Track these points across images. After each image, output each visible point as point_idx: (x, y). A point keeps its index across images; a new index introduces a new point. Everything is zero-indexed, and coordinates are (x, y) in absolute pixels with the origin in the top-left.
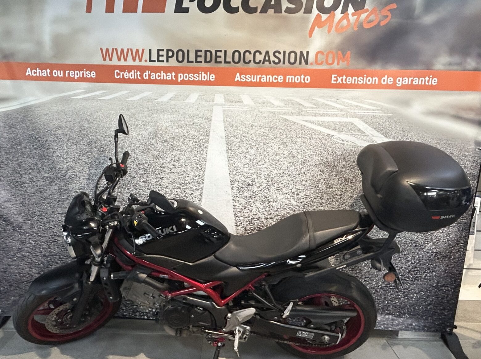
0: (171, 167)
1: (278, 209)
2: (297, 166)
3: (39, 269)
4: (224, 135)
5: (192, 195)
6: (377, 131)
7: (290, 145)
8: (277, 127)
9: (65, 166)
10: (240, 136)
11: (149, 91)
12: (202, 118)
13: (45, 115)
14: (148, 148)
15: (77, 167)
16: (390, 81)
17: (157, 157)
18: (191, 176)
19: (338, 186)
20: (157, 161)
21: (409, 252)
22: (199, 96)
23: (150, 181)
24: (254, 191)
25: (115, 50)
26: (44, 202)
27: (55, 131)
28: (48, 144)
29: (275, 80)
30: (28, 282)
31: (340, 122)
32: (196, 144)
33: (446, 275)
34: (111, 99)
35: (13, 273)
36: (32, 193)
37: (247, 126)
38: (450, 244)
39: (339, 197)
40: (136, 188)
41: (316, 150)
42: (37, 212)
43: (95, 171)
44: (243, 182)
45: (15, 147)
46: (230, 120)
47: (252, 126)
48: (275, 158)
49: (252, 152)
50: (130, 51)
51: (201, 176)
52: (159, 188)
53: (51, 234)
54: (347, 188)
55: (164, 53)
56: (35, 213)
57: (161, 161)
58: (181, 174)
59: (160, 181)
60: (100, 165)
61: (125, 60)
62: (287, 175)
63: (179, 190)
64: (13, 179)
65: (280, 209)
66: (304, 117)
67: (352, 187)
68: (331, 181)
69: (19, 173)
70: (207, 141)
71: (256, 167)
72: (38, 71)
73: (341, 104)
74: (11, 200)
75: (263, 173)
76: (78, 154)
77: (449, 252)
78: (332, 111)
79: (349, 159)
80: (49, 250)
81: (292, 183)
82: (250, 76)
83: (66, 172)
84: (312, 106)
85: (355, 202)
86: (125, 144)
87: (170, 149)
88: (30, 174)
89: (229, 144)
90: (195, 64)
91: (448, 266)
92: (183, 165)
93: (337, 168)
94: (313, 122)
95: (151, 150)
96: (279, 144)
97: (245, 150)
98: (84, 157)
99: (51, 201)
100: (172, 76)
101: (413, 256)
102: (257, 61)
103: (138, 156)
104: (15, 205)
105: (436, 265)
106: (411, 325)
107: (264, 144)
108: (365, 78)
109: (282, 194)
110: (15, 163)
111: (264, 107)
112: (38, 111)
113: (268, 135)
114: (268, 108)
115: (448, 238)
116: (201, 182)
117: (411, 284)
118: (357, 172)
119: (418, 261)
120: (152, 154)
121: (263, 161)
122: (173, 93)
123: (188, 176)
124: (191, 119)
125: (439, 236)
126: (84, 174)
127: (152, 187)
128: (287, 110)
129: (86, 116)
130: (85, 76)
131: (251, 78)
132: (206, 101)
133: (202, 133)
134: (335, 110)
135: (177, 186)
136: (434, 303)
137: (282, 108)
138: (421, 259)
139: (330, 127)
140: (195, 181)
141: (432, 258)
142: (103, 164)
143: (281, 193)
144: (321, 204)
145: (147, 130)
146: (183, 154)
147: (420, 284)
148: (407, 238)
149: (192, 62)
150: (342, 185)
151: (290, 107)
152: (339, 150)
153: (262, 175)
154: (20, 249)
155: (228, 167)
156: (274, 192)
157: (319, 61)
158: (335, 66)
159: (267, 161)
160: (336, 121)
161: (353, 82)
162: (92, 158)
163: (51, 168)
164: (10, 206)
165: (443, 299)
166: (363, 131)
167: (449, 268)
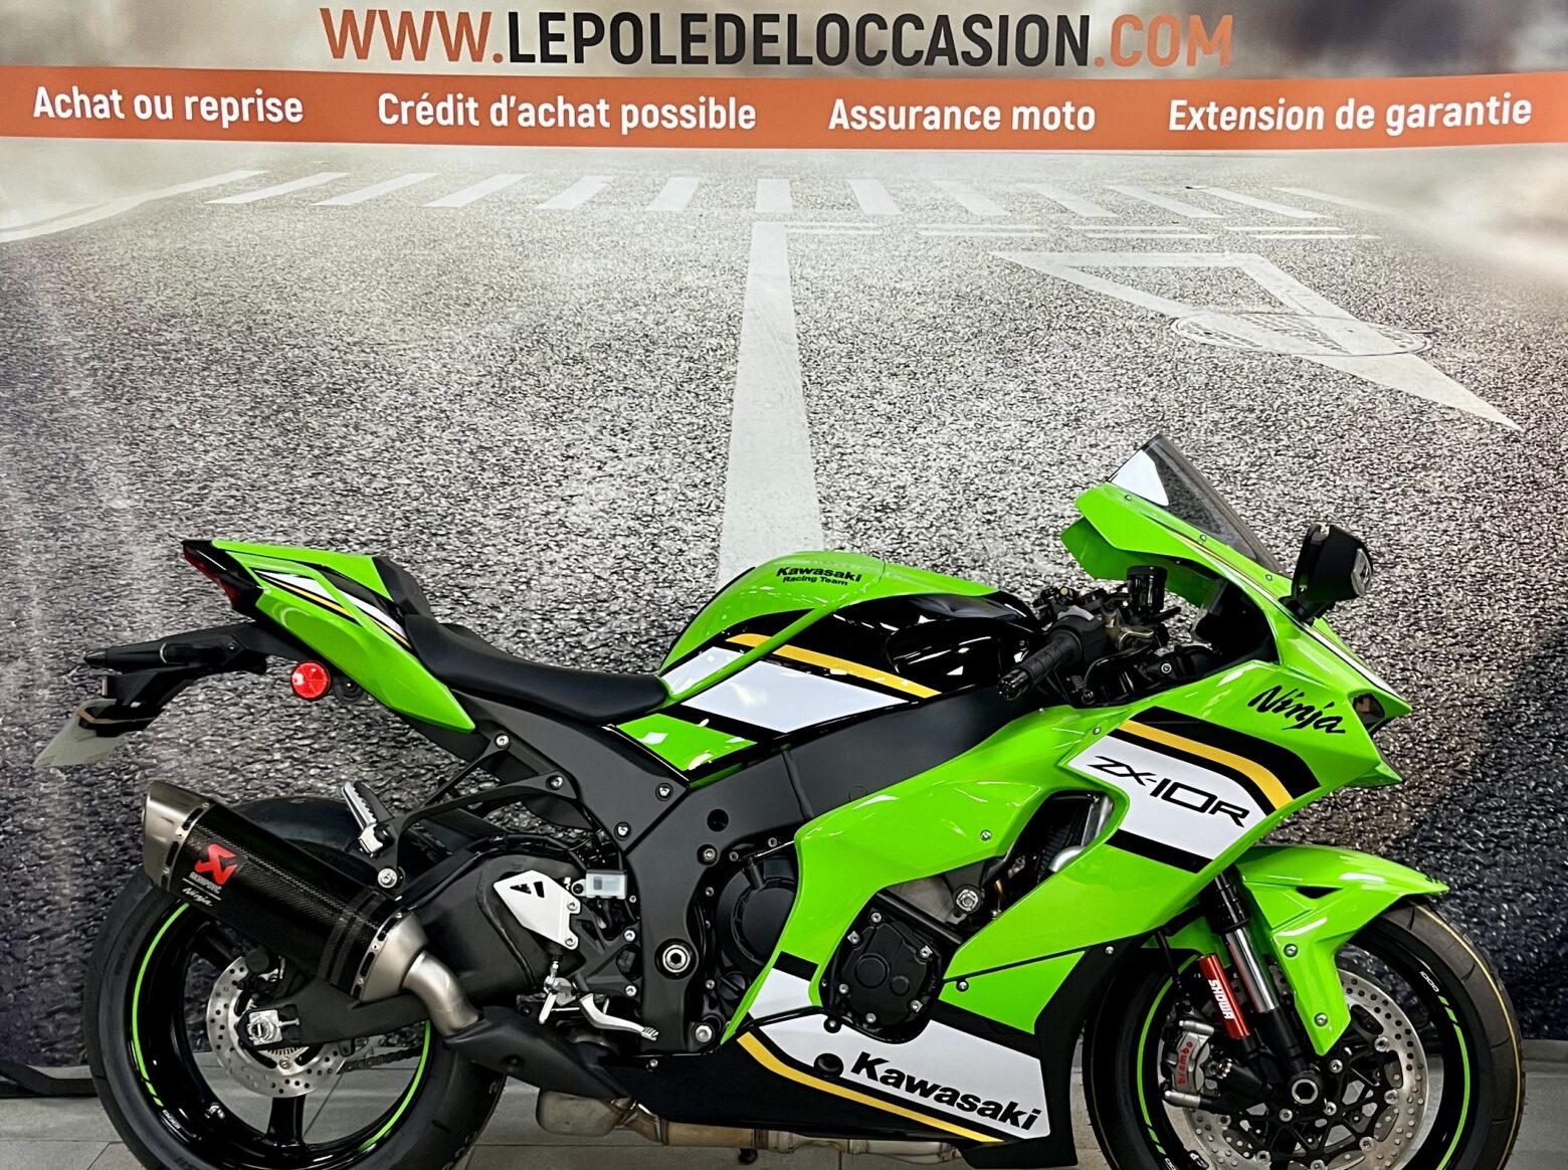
0: (601, 456)
2: (1054, 434)
4: (793, 332)
5: (681, 558)
6: (1327, 297)
7: (1028, 359)
8: (982, 292)
9: (201, 464)
10: (848, 331)
11: (513, 173)
12: (712, 268)
13: (114, 269)
14: (514, 388)
15: (244, 466)
16: (1365, 118)
17: (547, 419)
18: (676, 486)
20: (547, 436)
21: (1465, 739)
22: (701, 186)
23: (523, 511)
24: (905, 533)
25: (378, 18)
26: (106, 609)
27: (158, 333)
28: (131, 381)
29: (972, 122)
31: (1197, 270)
32: (690, 369)
34: (364, 206)
36: (59, 574)
37: (876, 294)
40: (472, 539)
42: (76, 652)
43: (313, 481)
44: (864, 498)
46: (814, 275)
47: (895, 292)
48: (974, 408)
49: (895, 387)
50: (436, 21)
51: (711, 486)
52: (558, 538)
55: (566, 28)
56: (71, 654)
58: (639, 479)
59: (562, 511)
60: (332, 458)
61: (420, 55)
62: (1019, 469)
63: (633, 539)
66: (1076, 253)
70: (733, 356)
71: (909, 444)
72: (78, 98)
73: (1199, 205)
75: (935, 465)
76: (247, 418)
78: (1169, 232)
82: (882, 111)
83: (204, 488)
84: (1103, 213)
86: (427, 375)
87: (594, 389)
88: (51, 499)
89: (811, 364)
90: (680, 70)
92: (647, 447)
94: (1105, 274)
95: (525, 396)
96: (989, 357)
97: (868, 383)
98: (268, 430)
100: (597, 113)
102: (907, 53)
103: (476, 420)
107: (936, 357)
108: (1280, 111)
109: (1005, 538)
111: (935, 221)
112: (90, 255)
113: (950, 325)
114: (950, 226)
116: (713, 508)
119: (1495, 773)
120: (528, 409)
121: (935, 422)
122: (602, 178)
123: (665, 485)
124: (671, 275)
126: (273, 494)
127: (531, 532)
128: (1017, 231)
129: (273, 270)
130: (261, 118)
131: (886, 116)
132: (727, 204)
133: (711, 324)
134: (1180, 228)
135: (624, 525)
137: (999, 223)
138: (1506, 761)
139: (1165, 288)
140: (693, 506)
142: (339, 453)
143: (999, 533)
145: (505, 318)
146: (645, 405)
148: (1455, 688)
149: (672, 60)
151: (1029, 219)
152: (1196, 368)
153: (932, 471)
155: (809, 449)
156: (973, 531)
157: (1126, 55)
158: (1181, 68)
159: (950, 420)
160: (1186, 266)
161: (1242, 126)
162: (298, 431)
163: (141, 475)
166: (1276, 300)
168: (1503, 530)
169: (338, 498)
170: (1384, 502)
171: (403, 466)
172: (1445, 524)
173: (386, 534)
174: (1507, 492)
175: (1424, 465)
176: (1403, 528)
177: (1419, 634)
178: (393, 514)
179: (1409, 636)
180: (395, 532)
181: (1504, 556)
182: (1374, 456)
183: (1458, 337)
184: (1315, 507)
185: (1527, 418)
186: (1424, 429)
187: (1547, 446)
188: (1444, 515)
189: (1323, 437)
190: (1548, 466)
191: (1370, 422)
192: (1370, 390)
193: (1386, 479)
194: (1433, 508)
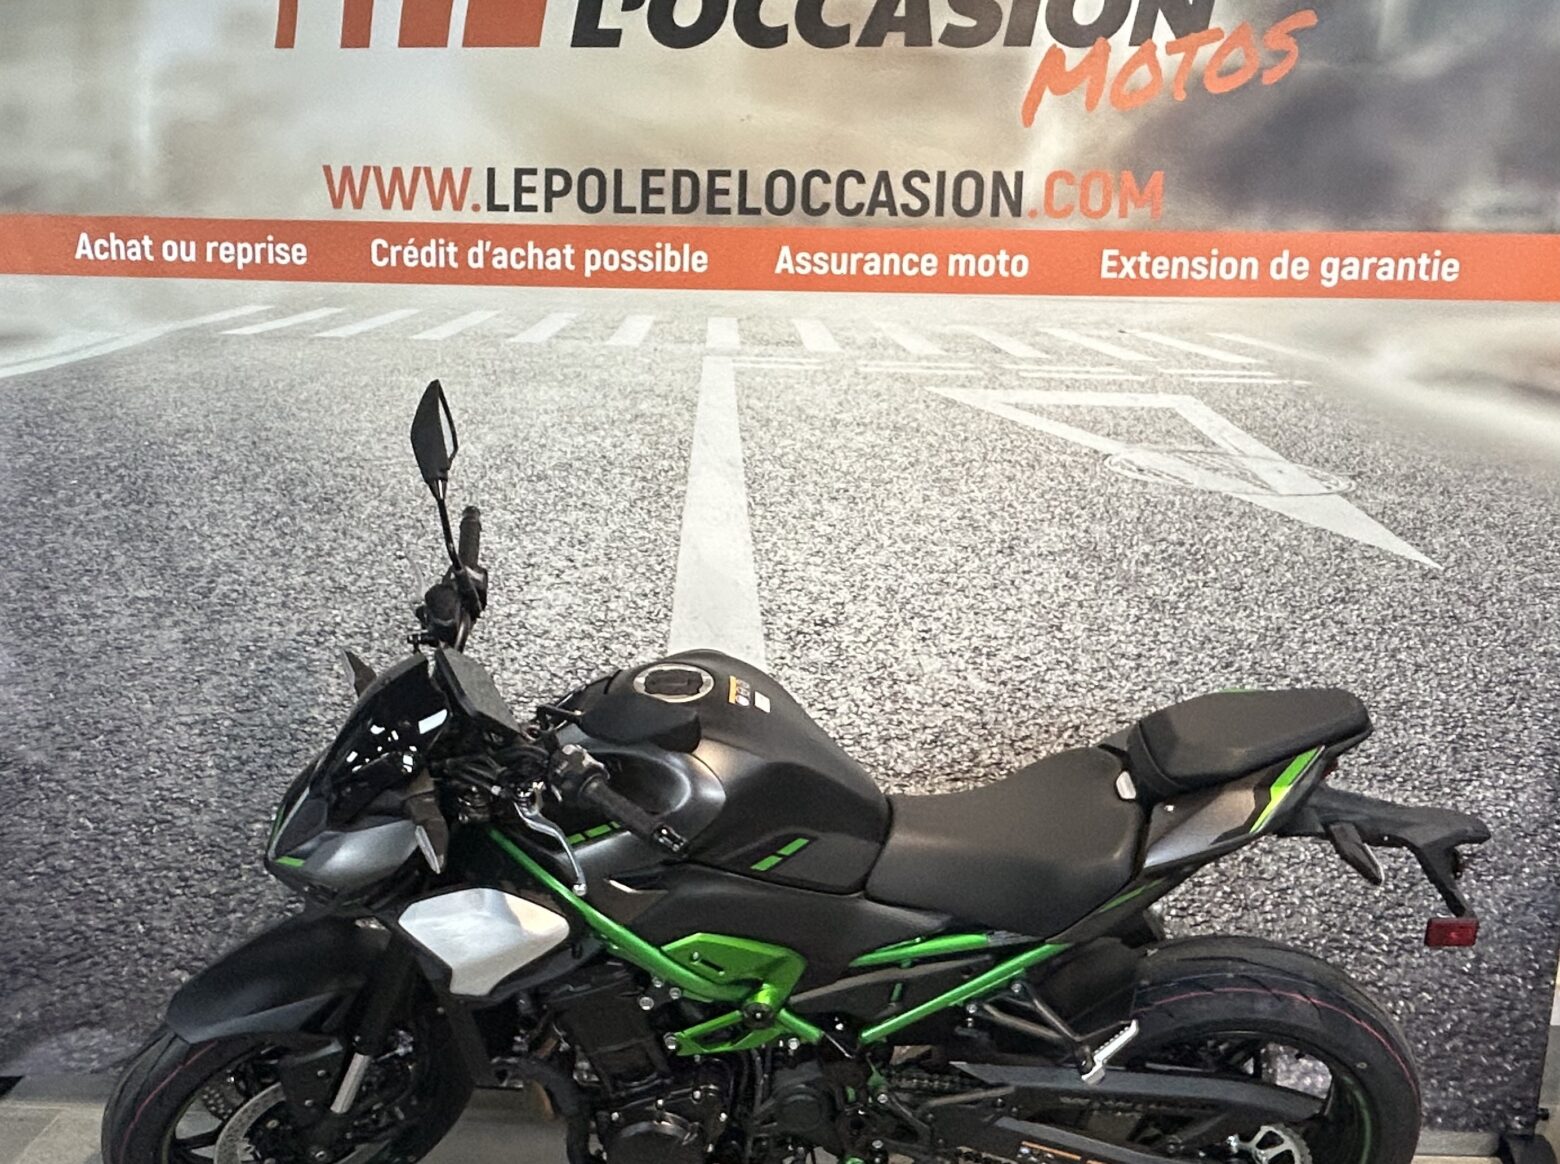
0: (559, 565)
1: (923, 705)
2: (992, 560)
3: (112, 915)
4: (741, 456)
6: (1259, 438)
7: (965, 489)
8: (919, 425)
9: (209, 561)
10: (792, 457)
11: (489, 309)
12: (666, 397)
13: (138, 390)
15: (246, 564)
16: (1300, 269)
18: (627, 594)
19: (1129, 627)
20: (511, 545)
22: (656, 323)
24: (843, 646)
25: (372, 173)
26: (129, 684)
27: (174, 446)
28: (152, 487)
29: (910, 268)
30: (73, 959)
31: (1131, 410)
32: (643, 488)
33: (1505, 932)
34: (356, 338)
35: (23, 929)
36: (90, 654)
38: (1518, 825)
39: (1133, 664)
41: (1053, 503)
42: (103, 721)
43: (306, 579)
44: (804, 613)
45: (34, 499)
46: (758, 405)
47: (835, 423)
48: (912, 533)
49: (835, 511)
50: (422, 175)
51: (660, 596)
52: (518, 638)
53: (152, 797)
54: (1157, 634)
55: (538, 182)
56: (99, 722)
57: (525, 543)
58: (593, 587)
59: (523, 613)
60: (321, 560)
61: (408, 205)
62: (953, 591)
63: (586, 642)
64: (25, 610)
65: (930, 705)
66: (1010, 391)
67: (1175, 628)
68: (1104, 609)
69: (47, 588)
70: (683, 477)
71: (848, 563)
72: (114, 242)
73: (1134, 348)
74: (20, 679)
75: (873, 585)
76: (248, 522)
77: (1514, 854)
78: (1103, 373)
79: (1163, 535)
80: (144, 849)
81: (971, 615)
82: (825, 257)
83: (212, 582)
84: (1036, 354)
85: (1187, 681)
87: (555, 504)
88: (85, 590)
89: (755, 486)
90: (639, 219)
91: (1511, 900)
92: (603, 559)
93: (1125, 566)
94: (1039, 411)
97: (811, 507)
98: (268, 533)
99: (157, 682)
100: (563, 256)
101: (1390, 869)
102: (850, 205)
104: (30, 697)
107: (875, 483)
108: (1214, 261)
109: (939, 655)
110: (33, 554)
111: (873, 358)
112: (118, 376)
113: (888, 454)
114: (887, 363)
115: (1512, 804)
116: (661, 615)
117: (1386, 967)
118: (1191, 576)
121: (874, 544)
122: (566, 315)
123: (617, 593)
124: (628, 402)
125: (1480, 797)
126: (271, 589)
127: (495, 632)
128: (953, 369)
129: (273, 393)
130: (271, 260)
131: (829, 262)
132: (679, 340)
133: (664, 447)
134: (1112, 369)
135: (579, 628)
136: (1465, 1028)
137: (936, 361)
139: (1099, 426)
140: (642, 613)
142: (329, 554)
143: (934, 650)
144: (1072, 688)
145: (478, 438)
146: (601, 520)
147: (1419, 966)
149: (632, 210)
150: (1142, 622)
151: (962, 359)
152: (1128, 502)
153: (870, 590)
154: (44, 846)
155: (752, 566)
156: (909, 648)
157: (1058, 205)
158: (1113, 221)
159: (887, 542)
160: (1118, 405)
161: (1174, 275)
162: (293, 534)
163: (160, 569)
164: (15, 698)
165: (1496, 1015)
166: (1209, 440)
167: (1516, 907)
168: (1420, 659)
169: (327, 594)
170: (1304, 632)
171: (384, 568)
172: (1358, 655)
173: (369, 627)
174: (1424, 625)
175: (1343, 600)
176: (1321, 656)
178: (375, 610)
180: (376, 626)
181: (1420, 684)
182: (1297, 589)
183: (1381, 480)
184: (1239, 636)
185: (1447, 557)
186: (1345, 566)
187: (1468, 584)
188: (1360, 645)
189: (1249, 571)
190: (1469, 602)
191: (1295, 558)
192: (1296, 528)
193: (1307, 611)
194: (1350, 638)
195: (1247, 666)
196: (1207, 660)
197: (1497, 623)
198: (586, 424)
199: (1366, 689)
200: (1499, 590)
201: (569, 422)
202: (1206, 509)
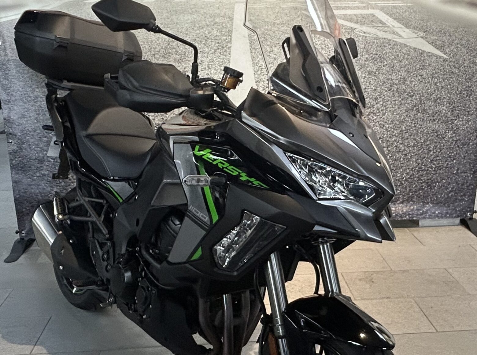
4: (247, 34)
6: (398, 22)
12: (224, 17)
14: (169, 52)
17: (178, 61)
21: (431, 142)
31: (361, 14)
32: (218, 46)
33: (465, 161)
35: (34, 193)
38: (469, 131)
46: (253, 18)
47: (274, 23)
49: (276, 49)
54: (370, 82)
57: (183, 65)
64: (25, 94)
70: (230, 42)
74: (25, 117)
77: (467, 140)
78: (353, 4)
79: (372, 52)
85: (379, 95)
89: (252, 43)
91: (467, 152)
92: (207, 68)
93: (361, 61)
95: (172, 54)
97: (269, 49)
101: (434, 146)
104: (29, 122)
105: (456, 153)
106: (434, 213)
114: (289, 4)
117: (434, 174)
118: (380, 64)
119: (439, 150)
124: (212, 19)
125: (459, 124)
133: (223, 33)
134: (356, 3)
136: (454, 189)
138: (442, 147)
139: (352, 20)
141: (452, 146)
146: (206, 56)
147: (442, 173)
148: (429, 128)
150: (366, 78)
152: (361, 43)
155: (252, 68)
160: (357, 13)
164: (24, 122)
165: (463, 185)
166: (384, 22)
167: (468, 154)
168: (443, 85)
170: (411, 79)
172: (426, 85)
174: (444, 75)
175: (422, 69)
176: (416, 86)
177: (419, 114)
179: (417, 115)
181: (443, 92)
182: (409, 66)
183: (432, 33)
184: (394, 81)
185: (450, 55)
186: (422, 59)
187: (456, 62)
188: (426, 82)
189: (396, 61)
190: (456, 68)
191: (409, 57)
192: (409, 48)
193: (412, 72)
194: (423, 80)
195: (395, 89)
196: (384, 88)
197: (463, 73)
198: (200, 27)
199: (428, 94)
200: (464, 64)
201: (194, 26)
202: (384, 43)
